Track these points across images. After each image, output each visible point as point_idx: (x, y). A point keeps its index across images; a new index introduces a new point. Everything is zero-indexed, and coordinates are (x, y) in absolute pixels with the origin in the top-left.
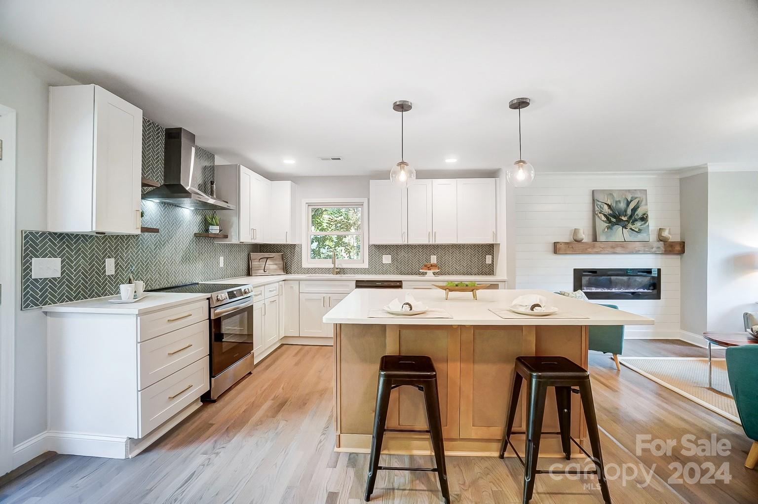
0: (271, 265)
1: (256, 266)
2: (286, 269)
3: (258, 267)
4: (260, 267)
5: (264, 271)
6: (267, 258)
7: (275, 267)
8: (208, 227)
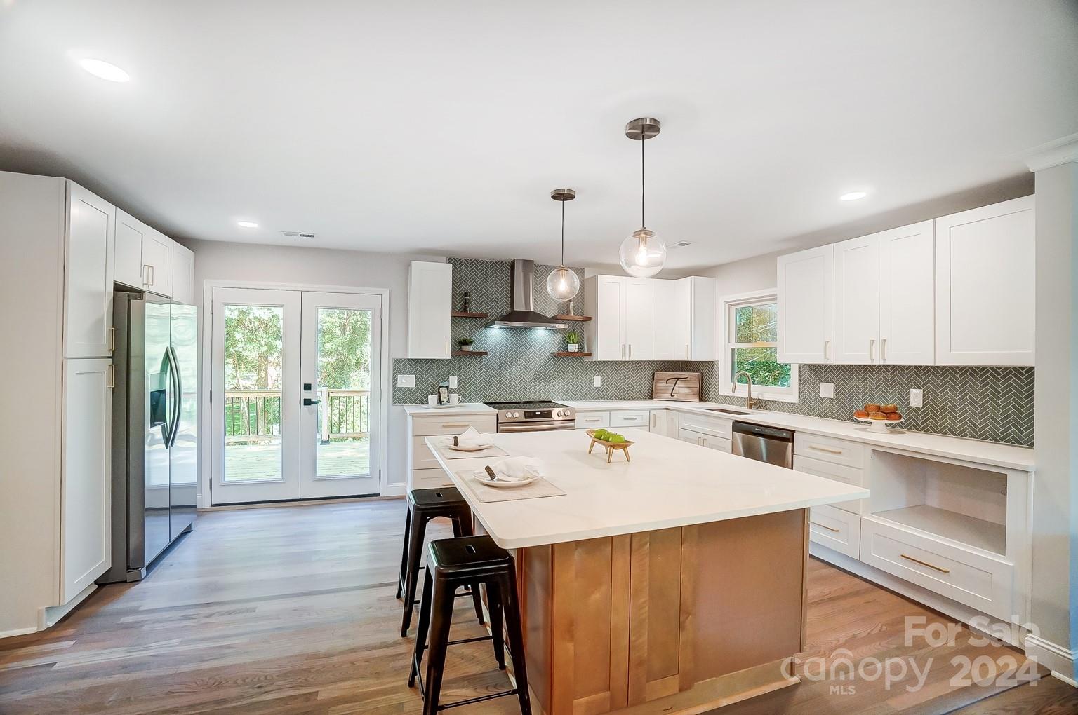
0: (681, 388)
1: (662, 388)
2: (702, 396)
3: (663, 390)
4: (668, 390)
5: (672, 396)
6: (678, 379)
7: (687, 391)
8: (567, 346)
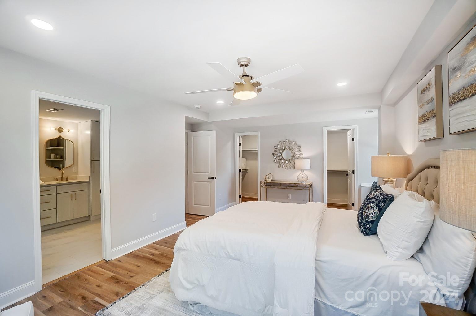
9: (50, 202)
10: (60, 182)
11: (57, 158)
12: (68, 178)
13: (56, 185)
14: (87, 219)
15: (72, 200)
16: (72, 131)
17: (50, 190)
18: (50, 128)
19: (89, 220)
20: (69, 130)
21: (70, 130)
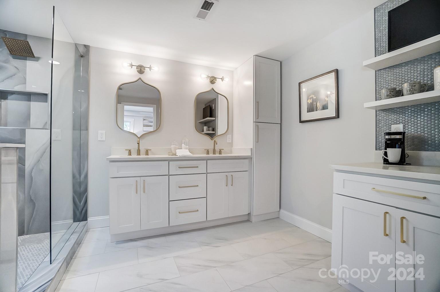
9: (198, 186)
10: (211, 155)
11: (209, 131)
12: (221, 151)
13: (207, 160)
14: (246, 218)
15: (227, 186)
16: (227, 79)
17: (198, 167)
18: (201, 76)
19: (248, 221)
20: (222, 79)
21: (224, 79)
